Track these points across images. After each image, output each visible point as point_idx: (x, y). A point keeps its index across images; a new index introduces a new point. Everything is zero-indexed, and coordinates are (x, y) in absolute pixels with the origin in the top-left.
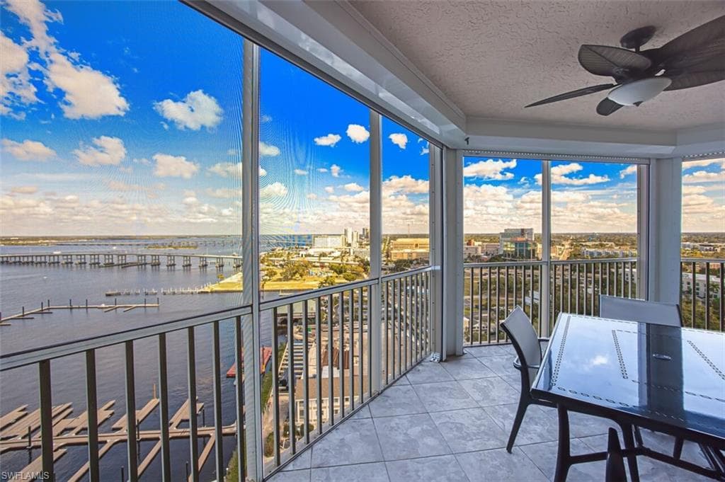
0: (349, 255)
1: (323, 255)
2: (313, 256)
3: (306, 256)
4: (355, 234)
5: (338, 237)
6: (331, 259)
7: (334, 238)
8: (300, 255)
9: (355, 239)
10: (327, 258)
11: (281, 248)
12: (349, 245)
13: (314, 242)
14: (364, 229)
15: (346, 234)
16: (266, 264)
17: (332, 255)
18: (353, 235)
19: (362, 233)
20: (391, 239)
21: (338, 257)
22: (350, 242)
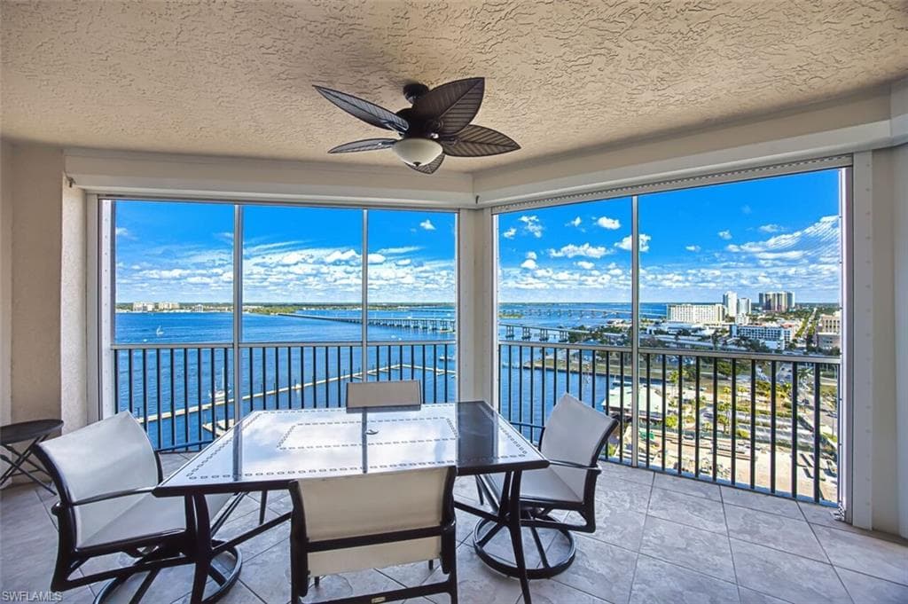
0: (730, 336)
1: (685, 332)
2: (667, 333)
3: (656, 332)
4: (743, 302)
5: (710, 307)
6: (696, 338)
7: (703, 309)
8: (648, 332)
9: (743, 311)
10: (690, 338)
11: (621, 320)
12: (732, 319)
13: (669, 314)
14: (761, 295)
15: (725, 301)
16: (599, 340)
17: (699, 333)
18: (738, 304)
19: (758, 301)
20: (820, 311)
21: (709, 337)
22: (732, 313)
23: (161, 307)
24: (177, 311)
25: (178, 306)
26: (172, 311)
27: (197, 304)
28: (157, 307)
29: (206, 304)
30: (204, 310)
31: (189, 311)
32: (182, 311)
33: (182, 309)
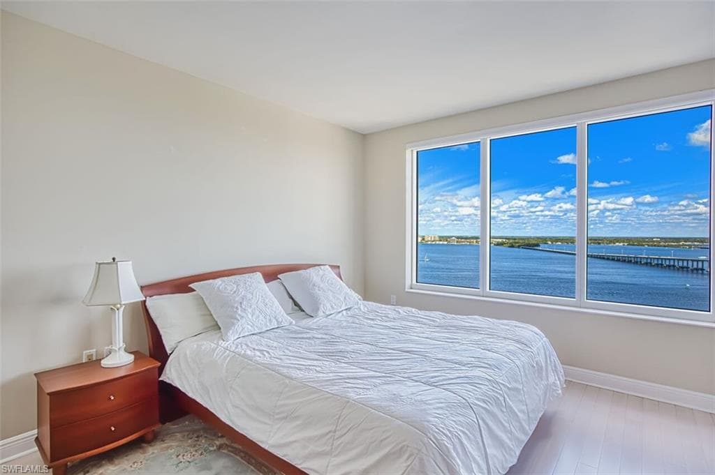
23: (426, 239)
24: (437, 242)
25: (437, 239)
26: (434, 243)
27: (452, 237)
28: (423, 239)
29: (458, 238)
30: (457, 242)
31: (446, 243)
32: (441, 243)
33: (441, 241)
